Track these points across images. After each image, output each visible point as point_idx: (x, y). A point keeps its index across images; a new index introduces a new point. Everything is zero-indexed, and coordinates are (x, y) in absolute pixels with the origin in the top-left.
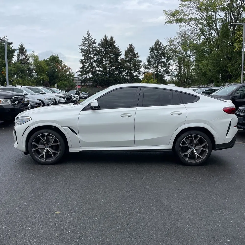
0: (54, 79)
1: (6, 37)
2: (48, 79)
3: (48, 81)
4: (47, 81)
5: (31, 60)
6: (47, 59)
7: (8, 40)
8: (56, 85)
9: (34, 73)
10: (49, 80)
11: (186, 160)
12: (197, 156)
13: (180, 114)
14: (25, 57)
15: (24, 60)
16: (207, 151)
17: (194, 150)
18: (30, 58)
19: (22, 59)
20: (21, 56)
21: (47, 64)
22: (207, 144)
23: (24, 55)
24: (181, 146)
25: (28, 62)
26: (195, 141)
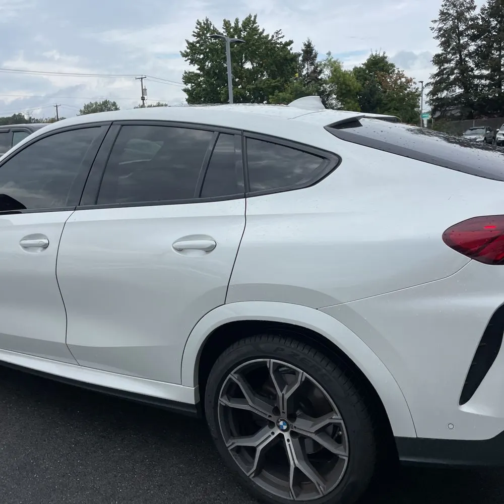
1: (280, 30)
7: (284, 36)
11: (250, 473)
12: (296, 469)
13: (209, 249)
14: (314, 68)
15: (312, 75)
16: (344, 458)
17: (287, 436)
18: (324, 68)
19: (308, 73)
20: (307, 67)
21: (360, 76)
22: (340, 424)
23: (312, 64)
24: (223, 401)
25: (320, 77)
26: (280, 394)
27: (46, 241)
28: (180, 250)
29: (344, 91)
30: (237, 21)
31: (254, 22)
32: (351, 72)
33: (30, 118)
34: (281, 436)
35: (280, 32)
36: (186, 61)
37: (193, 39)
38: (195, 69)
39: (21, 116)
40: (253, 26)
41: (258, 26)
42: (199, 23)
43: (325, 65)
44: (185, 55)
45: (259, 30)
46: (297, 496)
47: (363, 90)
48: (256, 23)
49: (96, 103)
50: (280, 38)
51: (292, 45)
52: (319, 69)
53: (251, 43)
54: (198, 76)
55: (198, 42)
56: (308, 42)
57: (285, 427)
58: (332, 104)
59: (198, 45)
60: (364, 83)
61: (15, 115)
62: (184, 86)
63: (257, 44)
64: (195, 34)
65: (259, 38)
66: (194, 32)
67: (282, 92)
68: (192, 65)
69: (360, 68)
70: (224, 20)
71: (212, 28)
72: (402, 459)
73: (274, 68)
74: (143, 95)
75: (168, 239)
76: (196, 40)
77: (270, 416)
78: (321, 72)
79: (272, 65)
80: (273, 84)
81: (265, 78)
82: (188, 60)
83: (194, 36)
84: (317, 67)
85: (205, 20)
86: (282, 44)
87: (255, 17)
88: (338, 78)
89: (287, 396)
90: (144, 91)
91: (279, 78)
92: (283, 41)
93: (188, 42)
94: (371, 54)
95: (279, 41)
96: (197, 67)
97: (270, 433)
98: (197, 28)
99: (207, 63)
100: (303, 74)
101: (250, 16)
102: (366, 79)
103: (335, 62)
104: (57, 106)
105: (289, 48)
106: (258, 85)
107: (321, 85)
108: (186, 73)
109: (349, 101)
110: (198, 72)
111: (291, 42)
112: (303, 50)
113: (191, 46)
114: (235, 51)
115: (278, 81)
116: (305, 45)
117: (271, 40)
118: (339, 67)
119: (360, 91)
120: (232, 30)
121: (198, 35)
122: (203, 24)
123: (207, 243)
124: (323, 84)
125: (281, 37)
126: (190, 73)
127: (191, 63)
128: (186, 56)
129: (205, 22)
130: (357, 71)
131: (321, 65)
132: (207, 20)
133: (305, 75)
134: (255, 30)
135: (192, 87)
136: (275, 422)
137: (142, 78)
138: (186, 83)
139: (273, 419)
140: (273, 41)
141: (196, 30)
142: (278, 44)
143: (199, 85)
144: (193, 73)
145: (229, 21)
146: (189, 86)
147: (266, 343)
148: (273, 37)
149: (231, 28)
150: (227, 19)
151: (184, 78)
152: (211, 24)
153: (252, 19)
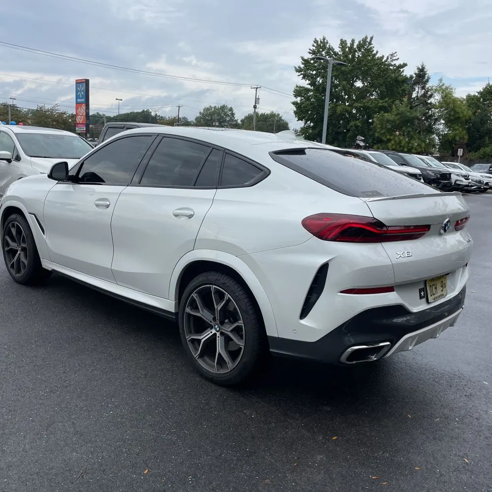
0: (481, 137)
1: (396, 52)
2: (466, 137)
3: (465, 142)
4: (462, 141)
5: (436, 99)
6: (477, 94)
7: (398, 59)
8: (459, 149)
9: (441, 126)
10: (468, 139)
11: (196, 355)
12: (219, 353)
13: (190, 216)
14: (424, 92)
15: (422, 98)
16: (242, 347)
17: (218, 334)
18: (435, 93)
19: (418, 96)
20: (417, 91)
21: (473, 104)
22: (242, 326)
23: (423, 88)
24: (188, 310)
25: (429, 102)
26: (216, 307)
27: (108, 203)
28: (176, 216)
29: (452, 118)
30: (353, 41)
31: (370, 44)
32: (464, 99)
33: (156, 115)
34: (215, 334)
35: (395, 55)
36: (299, 76)
37: (308, 56)
38: (305, 83)
39: (149, 112)
40: (368, 46)
41: (374, 47)
42: (316, 41)
43: (436, 90)
44: (299, 70)
45: (373, 51)
46: (218, 371)
47: (473, 118)
48: (372, 44)
49: (215, 107)
50: (394, 60)
51: (405, 68)
52: (429, 93)
53: (364, 63)
54: (308, 90)
55: (313, 59)
56: (422, 66)
57: (218, 329)
58: (439, 129)
59: (312, 62)
60: (476, 112)
61: (143, 111)
62: (294, 99)
63: (369, 64)
64: (311, 51)
65: (373, 59)
66: (310, 49)
67: (388, 112)
68: (304, 80)
69: (474, 96)
70: (341, 40)
71: (328, 46)
72: (271, 350)
73: (383, 88)
74: (255, 103)
75: (171, 209)
76: (311, 57)
77: (211, 322)
78: (431, 96)
79: (381, 85)
80: (380, 104)
81: (374, 97)
82: (301, 75)
83: (310, 53)
84: (428, 91)
85: (322, 38)
86: (396, 66)
87: (372, 38)
88: (447, 104)
89: (219, 309)
90: (257, 100)
91: (387, 99)
92: (397, 63)
93: (302, 58)
94: (487, 83)
95: (393, 63)
96: (308, 82)
97: (209, 332)
98: (313, 46)
99: (318, 79)
100: (413, 97)
101: (366, 38)
102: (478, 107)
103: (447, 88)
104: (179, 107)
105: (402, 70)
106: (366, 104)
107: (429, 109)
108: (297, 86)
109: (456, 127)
110: (309, 87)
111: (405, 65)
112: (415, 74)
113: (306, 62)
114: (347, 70)
115: (386, 102)
116: (418, 68)
117: (386, 61)
118: (450, 93)
119: (470, 119)
120: (347, 50)
121: (313, 53)
122: (319, 43)
123: (190, 212)
124: (432, 108)
125: (396, 59)
126: (300, 87)
127: (304, 78)
128: (299, 72)
129: (322, 41)
130: (470, 98)
131: (432, 89)
132: (324, 39)
133: (415, 98)
134: (369, 51)
135: (301, 100)
136: (213, 325)
137: (257, 88)
138: (296, 96)
139: (213, 324)
140: (386, 63)
141: (312, 48)
142: (392, 65)
143: (308, 99)
144: (304, 87)
145: (346, 41)
146: (298, 99)
147: (213, 276)
148: (388, 58)
149: (346, 48)
150: (344, 39)
151: (295, 91)
152: (327, 43)
153: (368, 40)
